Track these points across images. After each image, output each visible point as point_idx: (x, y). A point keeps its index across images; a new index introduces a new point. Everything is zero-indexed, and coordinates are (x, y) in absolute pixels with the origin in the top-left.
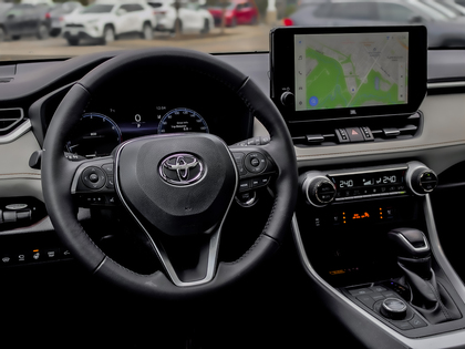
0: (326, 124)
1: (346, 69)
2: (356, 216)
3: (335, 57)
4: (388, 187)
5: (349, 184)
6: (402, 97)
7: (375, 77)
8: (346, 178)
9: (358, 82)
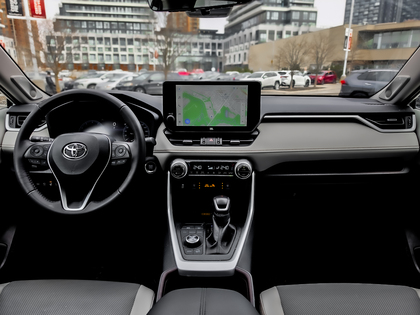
0: (196, 134)
1: (207, 105)
2: (207, 186)
3: (201, 98)
4: (223, 171)
5: (199, 168)
6: (243, 122)
7: (225, 110)
8: (198, 164)
9: (215, 112)
